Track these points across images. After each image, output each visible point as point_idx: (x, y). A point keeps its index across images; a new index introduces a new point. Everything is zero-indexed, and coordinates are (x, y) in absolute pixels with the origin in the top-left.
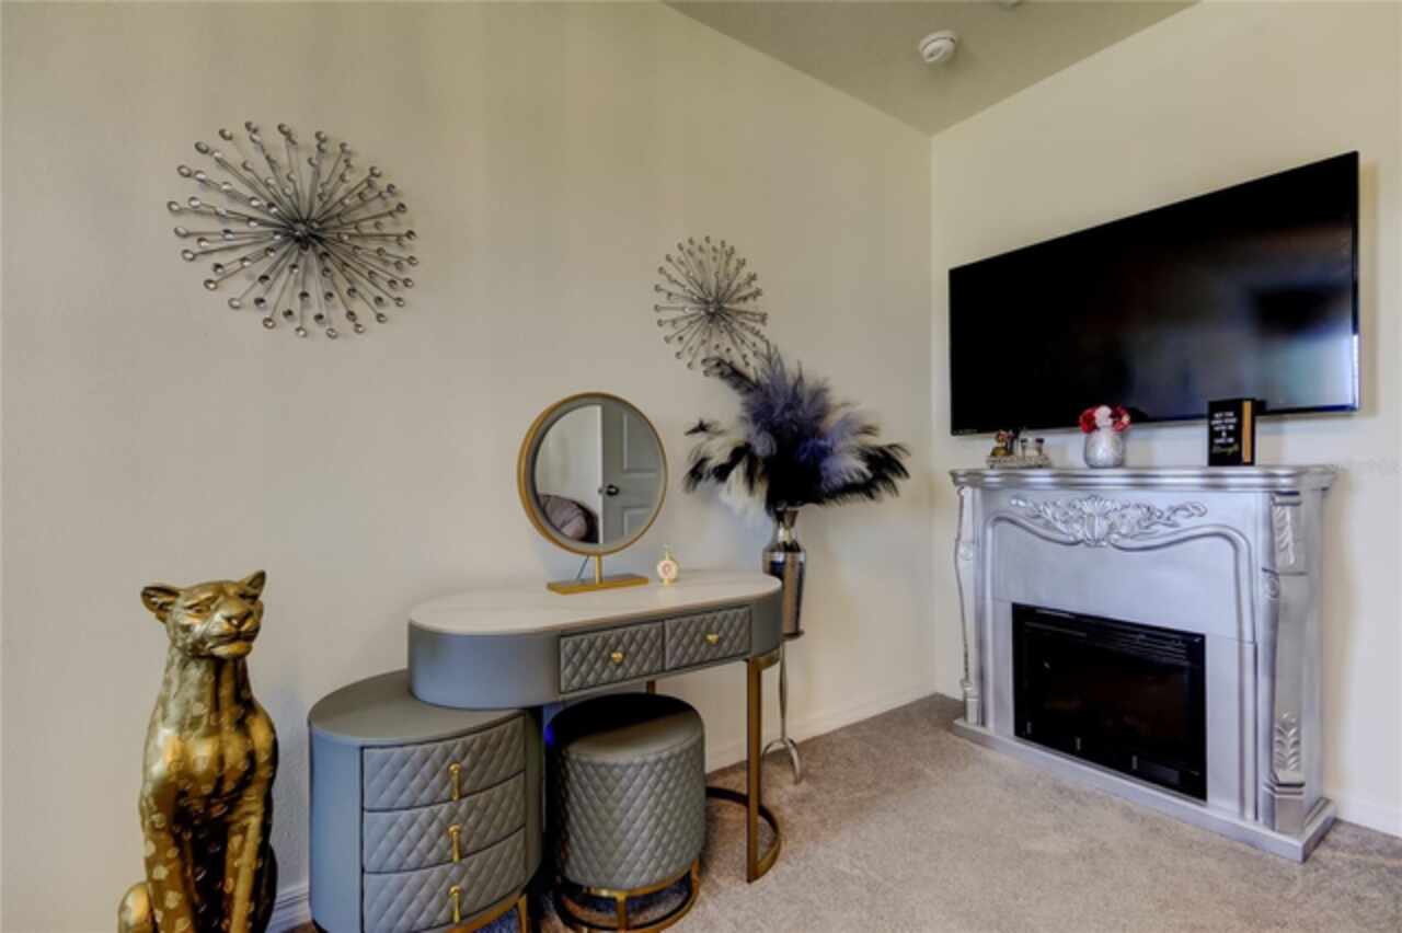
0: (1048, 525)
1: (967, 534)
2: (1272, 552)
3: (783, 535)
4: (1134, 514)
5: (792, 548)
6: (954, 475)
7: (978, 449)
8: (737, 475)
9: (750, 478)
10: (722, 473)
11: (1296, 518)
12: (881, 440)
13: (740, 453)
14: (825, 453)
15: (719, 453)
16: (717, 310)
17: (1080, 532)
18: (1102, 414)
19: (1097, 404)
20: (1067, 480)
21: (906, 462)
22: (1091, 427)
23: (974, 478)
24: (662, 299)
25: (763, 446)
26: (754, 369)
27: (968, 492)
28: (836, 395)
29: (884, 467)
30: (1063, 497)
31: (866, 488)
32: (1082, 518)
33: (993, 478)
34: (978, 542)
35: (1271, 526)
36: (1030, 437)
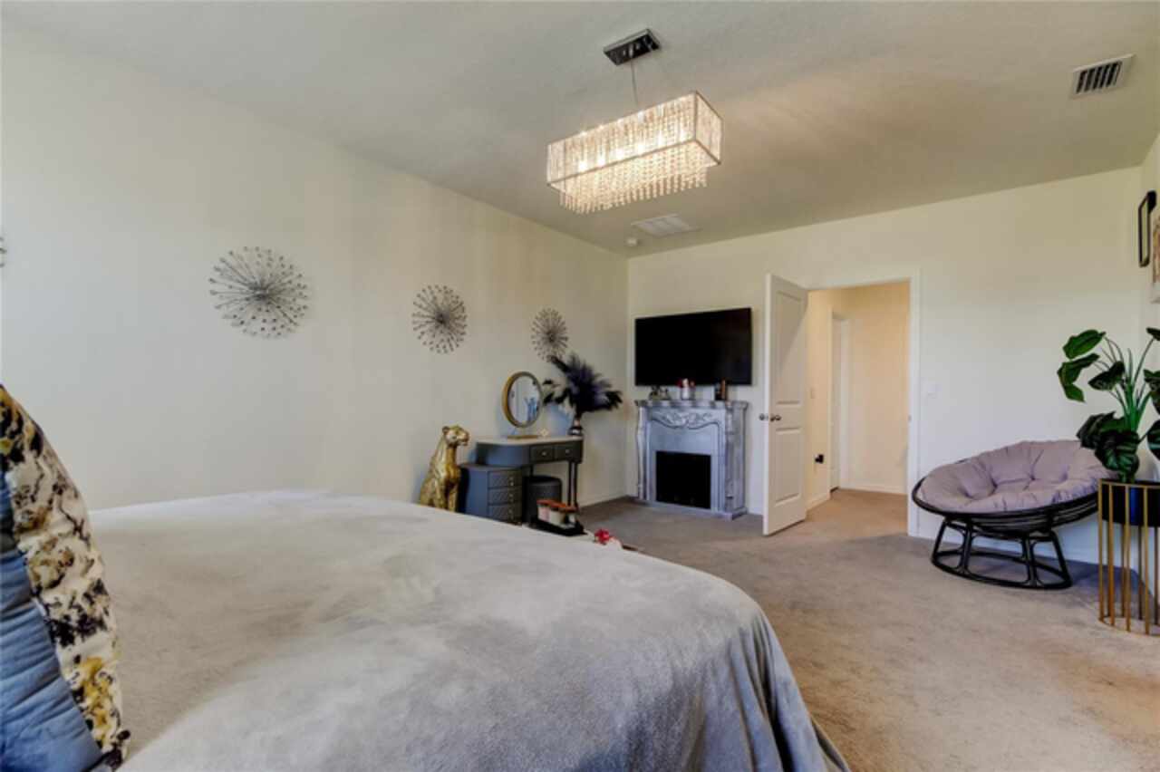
0: (668, 421)
1: (641, 425)
2: (726, 427)
3: (576, 423)
4: (693, 417)
5: (579, 428)
6: (636, 402)
7: (645, 392)
8: (567, 401)
9: (572, 403)
10: (560, 400)
11: (733, 418)
12: (613, 389)
13: (567, 392)
14: (594, 393)
15: (558, 392)
16: (553, 336)
17: (678, 423)
18: (685, 382)
19: (684, 378)
20: (674, 405)
21: (622, 398)
22: (682, 386)
23: (644, 403)
24: (534, 333)
25: (575, 390)
26: (566, 360)
27: (641, 409)
28: (596, 371)
29: (614, 399)
30: (673, 411)
31: (608, 406)
32: (679, 418)
33: (650, 403)
34: (645, 428)
35: (726, 420)
36: (663, 388)
